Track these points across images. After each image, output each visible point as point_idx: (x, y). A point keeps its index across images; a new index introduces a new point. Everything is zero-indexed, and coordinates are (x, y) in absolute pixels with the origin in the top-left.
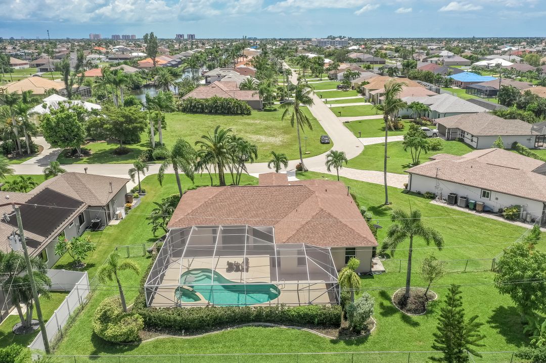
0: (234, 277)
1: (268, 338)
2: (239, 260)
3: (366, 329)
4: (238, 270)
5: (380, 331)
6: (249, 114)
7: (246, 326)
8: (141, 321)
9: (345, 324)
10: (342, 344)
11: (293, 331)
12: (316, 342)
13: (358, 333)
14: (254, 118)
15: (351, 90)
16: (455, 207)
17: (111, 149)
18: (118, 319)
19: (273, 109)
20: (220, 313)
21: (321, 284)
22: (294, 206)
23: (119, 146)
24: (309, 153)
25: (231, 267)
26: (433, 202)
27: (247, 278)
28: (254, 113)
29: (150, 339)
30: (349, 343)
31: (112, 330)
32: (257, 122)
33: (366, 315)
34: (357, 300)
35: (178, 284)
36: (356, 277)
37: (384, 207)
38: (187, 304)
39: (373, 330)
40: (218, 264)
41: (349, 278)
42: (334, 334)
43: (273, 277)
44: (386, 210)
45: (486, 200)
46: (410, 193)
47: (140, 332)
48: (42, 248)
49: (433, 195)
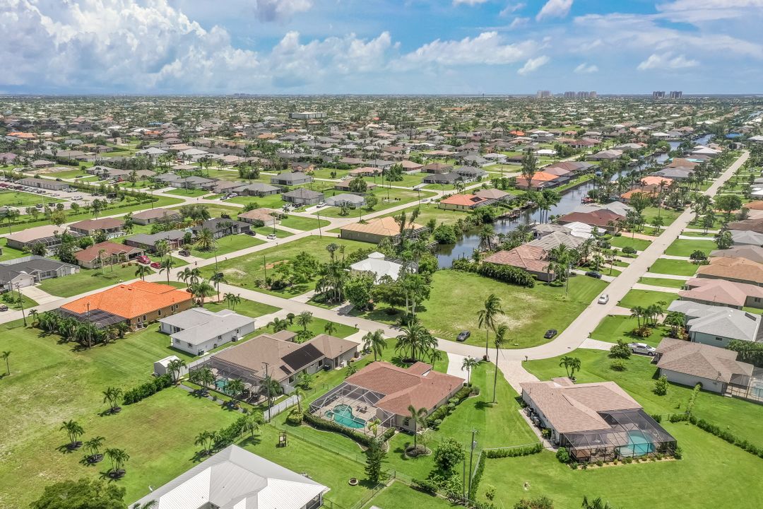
4: (361, 411)
6: (531, 287)
8: (304, 418)
11: (353, 442)
14: (531, 293)
16: (527, 418)
19: (558, 284)
22: (405, 387)
24: (517, 345)
26: (521, 411)
27: (361, 416)
32: (529, 298)
37: (490, 404)
40: (355, 405)
45: (544, 419)
46: (519, 399)
47: (302, 422)
48: (291, 375)
49: (525, 406)
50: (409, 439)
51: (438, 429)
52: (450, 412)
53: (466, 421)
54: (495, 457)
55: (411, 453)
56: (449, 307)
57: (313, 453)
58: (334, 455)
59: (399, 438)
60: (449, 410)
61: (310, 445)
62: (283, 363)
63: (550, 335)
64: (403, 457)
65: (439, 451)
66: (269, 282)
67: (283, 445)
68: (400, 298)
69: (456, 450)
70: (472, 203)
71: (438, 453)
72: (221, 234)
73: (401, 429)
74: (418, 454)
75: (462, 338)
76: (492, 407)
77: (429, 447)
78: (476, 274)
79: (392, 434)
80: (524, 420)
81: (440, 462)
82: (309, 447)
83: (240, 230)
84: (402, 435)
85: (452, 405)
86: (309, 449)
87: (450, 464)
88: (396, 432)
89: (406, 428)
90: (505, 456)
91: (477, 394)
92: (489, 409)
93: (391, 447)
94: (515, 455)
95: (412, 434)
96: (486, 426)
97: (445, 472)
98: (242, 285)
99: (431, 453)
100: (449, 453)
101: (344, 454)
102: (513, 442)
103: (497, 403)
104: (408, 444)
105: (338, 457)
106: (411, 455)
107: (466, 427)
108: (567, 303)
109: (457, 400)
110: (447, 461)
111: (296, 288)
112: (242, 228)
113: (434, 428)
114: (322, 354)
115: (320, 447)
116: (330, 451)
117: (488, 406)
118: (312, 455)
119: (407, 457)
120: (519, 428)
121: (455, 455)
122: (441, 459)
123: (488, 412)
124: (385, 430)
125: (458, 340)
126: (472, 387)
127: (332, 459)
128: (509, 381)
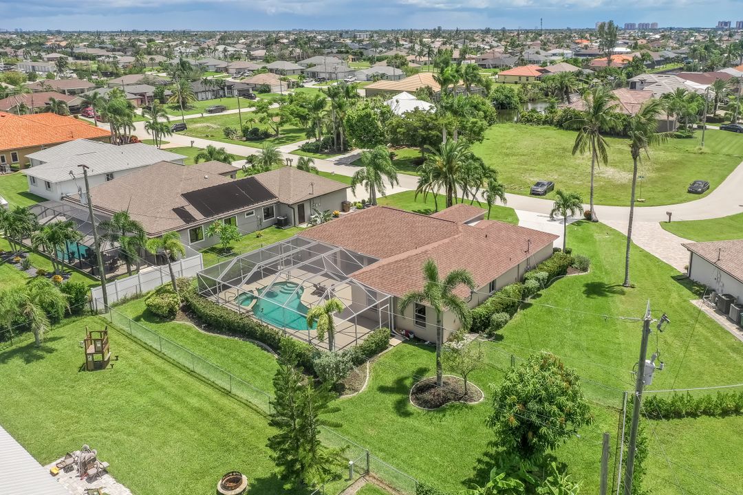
7: (250, 342)
16: (722, 320)
24: (643, 201)
29: (183, 322)
46: (685, 280)
47: (180, 313)
48: (192, 225)
49: (703, 291)
50: (424, 359)
51: (500, 338)
52: (529, 300)
53: (568, 322)
54: (667, 417)
55: (427, 396)
56: (515, 158)
57: (162, 388)
58: (215, 396)
59: (399, 356)
60: (524, 296)
61: (167, 367)
62: (183, 203)
63: (698, 190)
64: (401, 409)
65: (506, 392)
66: (245, 131)
67: (100, 366)
68: (434, 133)
69: (564, 393)
70: (538, 74)
71: (502, 399)
72: (209, 95)
73: (408, 333)
74: (446, 400)
75: (540, 190)
76: (623, 293)
77: (478, 380)
78: (553, 127)
79: (381, 346)
80: (711, 321)
81: (507, 430)
82: (163, 372)
83: (236, 93)
84: (410, 348)
85: (532, 283)
86: (159, 378)
87: (542, 438)
88: (395, 342)
89: (419, 331)
90: (693, 415)
91: (585, 270)
92: (617, 297)
93: (376, 377)
94: (725, 413)
95: (433, 347)
96: (620, 335)
97: (525, 466)
98: (207, 136)
99: (481, 399)
100: (541, 401)
101: (244, 395)
102: (701, 373)
103: (633, 287)
104: (422, 372)
105: (225, 402)
106: (424, 403)
107: (570, 334)
108: (706, 155)
109: (543, 274)
110: (534, 428)
111: (282, 138)
112: (239, 91)
113: (490, 335)
114: (272, 196)
115: (191, 373)
116: (213, 385)
117: (614, 292)
118: (157, 395)
119: (412, 406)
120: (707, 339)
121: (561, 408)
122: (515, 423)
123: (617, 304)
124: (363, 334)
125: (534, 194)
126: (573, 255)
127: (207, 407)
128: (647, 249)
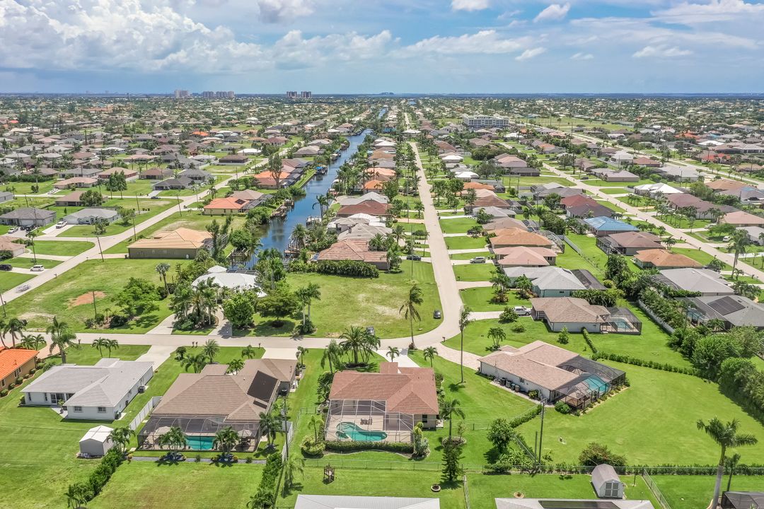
0: (364, 427)
1: (380, 456)
2: (366, 417)
3: (425, 454)
4: (366, 424)
5: (431, 456)
6: (377, 277)
7: (370, 451)
8: (324, 446)
9: (415, 452)
10: (413, 460)
11: (391, 454)
12: (401, 459)
13: (421, 456)
14: (381, 283)
15: (481, 236)
16: (504, 388)
17: (269, 321)
18: (314, 445)
19: (398, 271)
20: (358, 444)
21: (408, 433)
22: (399, 388)
23: (276, 319)
24: (422, 330)
25: (363, 422)
26: (492, 383)
27: (372, 428)
28: (382, 274)
29: (327, 455)
30: (416, 460)
31: (312, 449)
32: (384, 287)
33: (425, 447)
34: (422, 440)
35: (336, 430)
36: (420, 430)
37: (460, 385)
38: (343, 440)
39: (428, 455)
40: (356, 419)
41: (417, 431)
42: (410, 456)
43: (384, 429)
44: (461, 387)
45: (522, 384)
46: (480, 374)
47: (323, 452)
48: (268, 409)
49: (492, 378)
50: (436, 434)
58: (389, 472)
62: (253, 398)
63: (439, 315)
66: (101, 319)
70: (240, 206)
76: (464, 386)
80: (502, 390)
82: (356, 472)
86: (359, 475)
89: (424, 425)
90: (521, 424)
91: (442, 379)
92: (463, 389)
96: (479, 404)
103: (465, 382)
104: (440, 439)
105: (393, 472)
113: (445, 419)
114: (275, 379)
120: (505, 397)
123: (465, 391)
127: (391, 475)
